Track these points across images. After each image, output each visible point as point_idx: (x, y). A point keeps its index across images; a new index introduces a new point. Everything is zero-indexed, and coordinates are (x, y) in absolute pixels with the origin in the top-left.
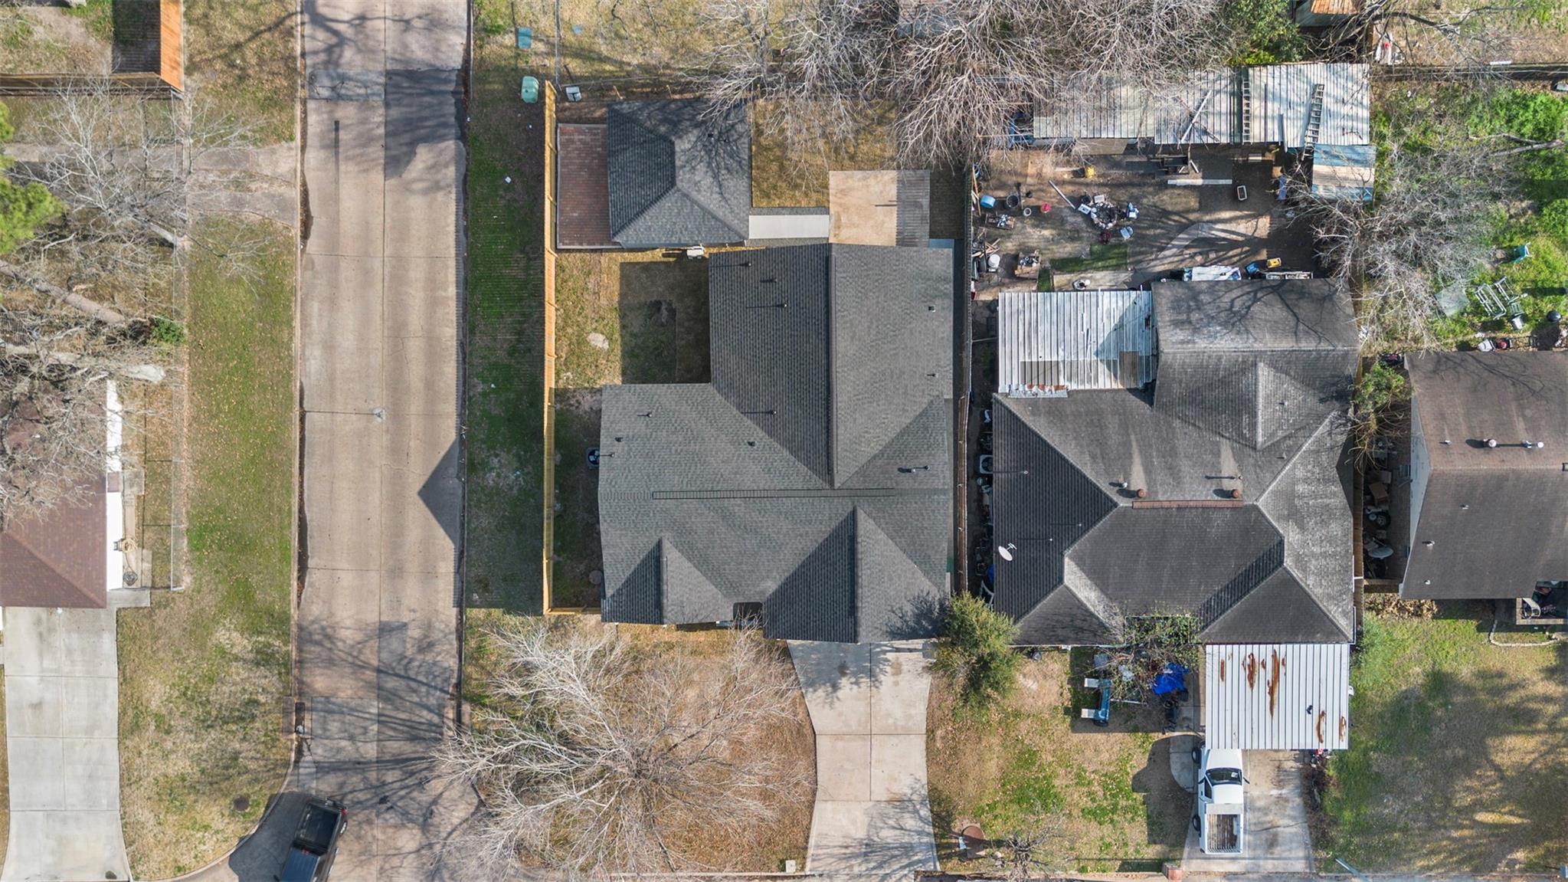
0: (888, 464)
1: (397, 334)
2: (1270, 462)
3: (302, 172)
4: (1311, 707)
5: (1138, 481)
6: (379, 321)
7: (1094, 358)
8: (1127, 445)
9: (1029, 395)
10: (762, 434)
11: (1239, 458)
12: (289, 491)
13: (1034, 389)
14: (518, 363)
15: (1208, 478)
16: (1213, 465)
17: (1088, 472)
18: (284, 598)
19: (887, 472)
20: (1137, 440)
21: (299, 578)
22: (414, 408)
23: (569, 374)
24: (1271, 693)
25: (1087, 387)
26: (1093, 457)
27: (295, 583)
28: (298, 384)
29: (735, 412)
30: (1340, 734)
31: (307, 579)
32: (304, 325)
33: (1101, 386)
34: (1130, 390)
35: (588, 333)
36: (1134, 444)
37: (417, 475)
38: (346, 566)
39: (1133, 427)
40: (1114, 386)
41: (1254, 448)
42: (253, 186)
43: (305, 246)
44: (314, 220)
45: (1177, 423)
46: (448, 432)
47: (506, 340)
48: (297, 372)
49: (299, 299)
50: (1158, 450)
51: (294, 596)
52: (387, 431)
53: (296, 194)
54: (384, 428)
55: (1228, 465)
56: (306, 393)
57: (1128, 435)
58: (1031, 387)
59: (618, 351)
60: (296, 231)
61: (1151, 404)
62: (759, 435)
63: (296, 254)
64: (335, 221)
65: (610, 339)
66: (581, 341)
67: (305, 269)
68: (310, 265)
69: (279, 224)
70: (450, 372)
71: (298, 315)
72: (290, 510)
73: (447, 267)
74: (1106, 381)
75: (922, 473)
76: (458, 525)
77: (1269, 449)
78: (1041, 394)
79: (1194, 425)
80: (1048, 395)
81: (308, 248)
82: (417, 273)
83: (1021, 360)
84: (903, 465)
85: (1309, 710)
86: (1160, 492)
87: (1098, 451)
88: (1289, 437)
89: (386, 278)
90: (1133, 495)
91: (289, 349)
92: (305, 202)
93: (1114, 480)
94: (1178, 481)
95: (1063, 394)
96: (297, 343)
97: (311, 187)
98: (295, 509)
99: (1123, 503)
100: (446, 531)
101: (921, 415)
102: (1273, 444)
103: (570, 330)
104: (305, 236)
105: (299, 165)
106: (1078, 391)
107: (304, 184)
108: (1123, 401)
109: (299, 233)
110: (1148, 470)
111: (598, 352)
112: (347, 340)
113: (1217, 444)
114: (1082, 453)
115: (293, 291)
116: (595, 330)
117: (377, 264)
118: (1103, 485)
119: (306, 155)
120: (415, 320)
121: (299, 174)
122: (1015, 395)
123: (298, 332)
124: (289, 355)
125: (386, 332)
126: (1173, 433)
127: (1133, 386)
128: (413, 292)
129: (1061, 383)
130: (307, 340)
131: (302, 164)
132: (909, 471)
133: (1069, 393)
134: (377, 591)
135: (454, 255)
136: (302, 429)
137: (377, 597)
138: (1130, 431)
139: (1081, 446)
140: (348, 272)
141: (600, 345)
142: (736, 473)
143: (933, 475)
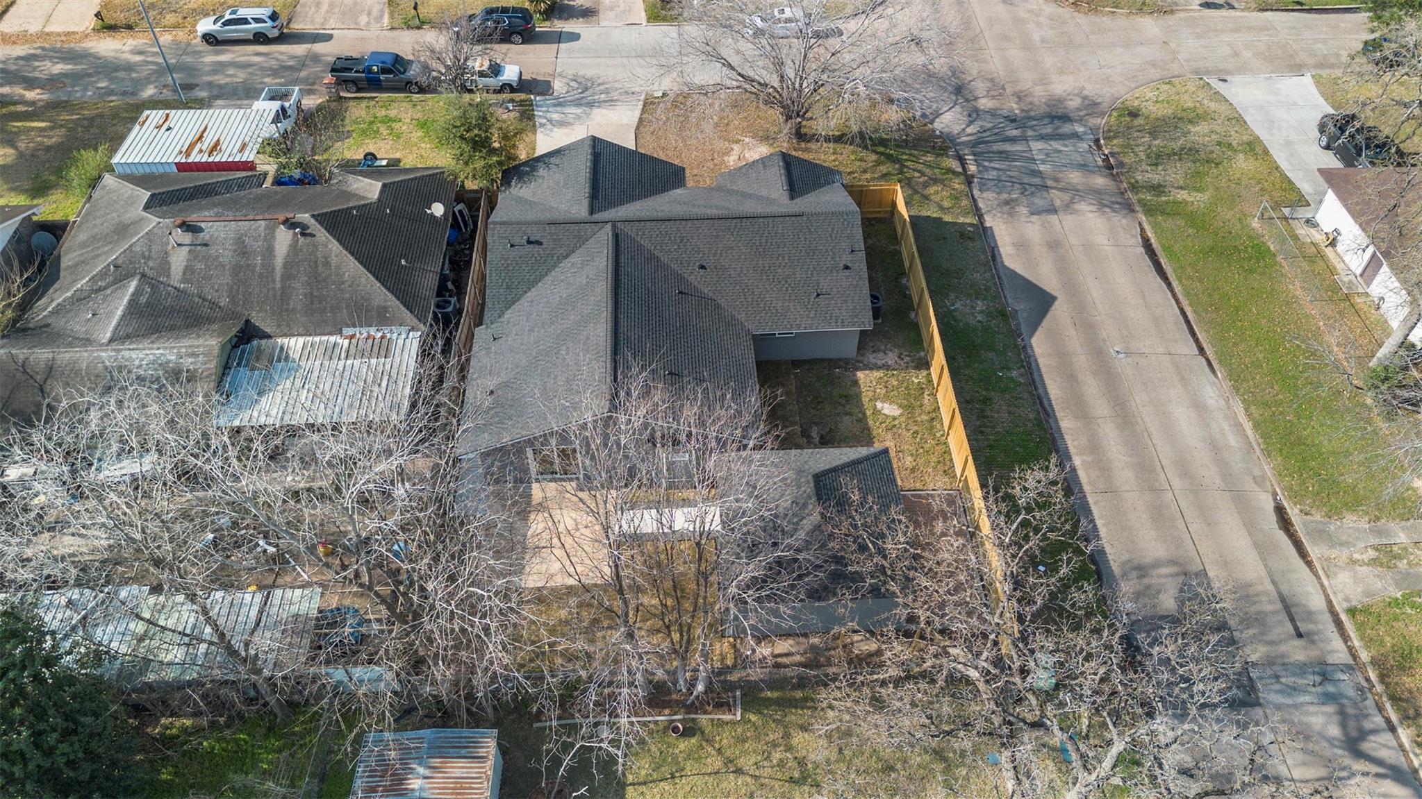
0: (553, 249)
1: (1125, 418)
2: (131, 262)
3: (1318, 578)
4: (168, 130)
5: (284, 237)
6: (1152, 429)
7: (303, 364)
8: (287, 276)
9: (386, 330)
10: (692, 279)
11: (165, 266)
12: (1187, 294)
13: (379, 335)
14: (978, 392)
15: (206, 245)
16: (196, 257)
17: (335, 246)
18: (1155, 226)
19: (555, 240)
20: (274, 282)
21: (1148, 240)
22: (1081, 361)
23: (916, 381)
24: (201, 138)
25: (317, 339)
26: (327, 264)
27: (1150, 234)
28: (1219, 375)
29: (722, 302)
30: (147, 118)
31: (1140, 240)
32: (1238, 426)
33: (301, 340)
34: (269, 337)
35: (902, 415)
36: (278, 278)
37: (1060, 311)
38: (1106, 248)
39: (275, 296)
40: (286, 341)
41: (143, 275)
42: (1372, 554)
43: (1275, 499)
44: (1276, 526)
45: (224, 301)
46: (1039, 344)
47: (998, 412)
48: (1227, 385)
49: (1256, 447)
50: (253, 272)
51: (1147, 227)
52: (1104, 340)
53: (1314, 551)
54: (1108, 343)
55: (179, 260)
56: (1207, 369)
57: (283, 287)
58: (382, 337)
59: (865, 400)
60: (1293, 513)
61: (247, 321)
62: (695, 278)
63: (1282, 489)
64: (1250, 525)
65: (876, 412)
66: (909, 409)
67: (1264, 478)
68: (1259, 481)
69: (1318, 517)
70: (1054, 389)
71: (1250, 433)
72: (1180, 282)
73: (1090, 483)
74: (295, 344)
75: (517, 240)
76: (1004, 278)
77: (129, 276)
78: (372, 330)
79: (204, 300)
80: (365, 331)
81: (1271, 498)
82: (1125, 477)
83: (388, 360)
84: (536, 248)
85: (169, 129)
86: (262, 229)
87: (320, 269)
88: (100, 290)
89: (1159, 468)
90: (290, 224)
91: (1244, 401)
92: (1298, 545)
93: (309, 239)
94: (240, 243)
95: (348, 331)
96: (1239, 408)
97: (1299, 562)
98: (1175, 284)
99: (305, 217)
100: (1016, 273)
101: (514, 303)
102: (120, 281)
103: (925, 417)
104: (1280, 510)
105: (1326, 582)
106: (331, 334)
107: (1309, 564)
108: (279, 326)
109: (1289, 511)
110: (270, 251)
111: (886, 398)
112: (1182, 415)
113: (184, 280)
114: (338, 267)
115: (1267, 453)
116: (895, 419)
117: (1177, 483)
118: (322, 234)
119: (1323, 597)
120: (1109, 433)
121: (1321, 573)
122: (404, 329)
123: (1242, 418)
124: (1242, 395)
125: (1139, 420)
126: (231, 291)
127: (264, 342)
128: (1121, 457)
129: (346, 342)
130: (1227, 412)
131: (1322, 586)
132: (529, 242)
133: (340, 332)
134: (1068, 233)
135: (1088, 495)
136: (1197, 341)
137: (1066, 229)
138: (279, 293)
139: (337, 275)
140: (1210, 474)
141: (886, 405)
142: (717, 236)
143: (505, 238)
